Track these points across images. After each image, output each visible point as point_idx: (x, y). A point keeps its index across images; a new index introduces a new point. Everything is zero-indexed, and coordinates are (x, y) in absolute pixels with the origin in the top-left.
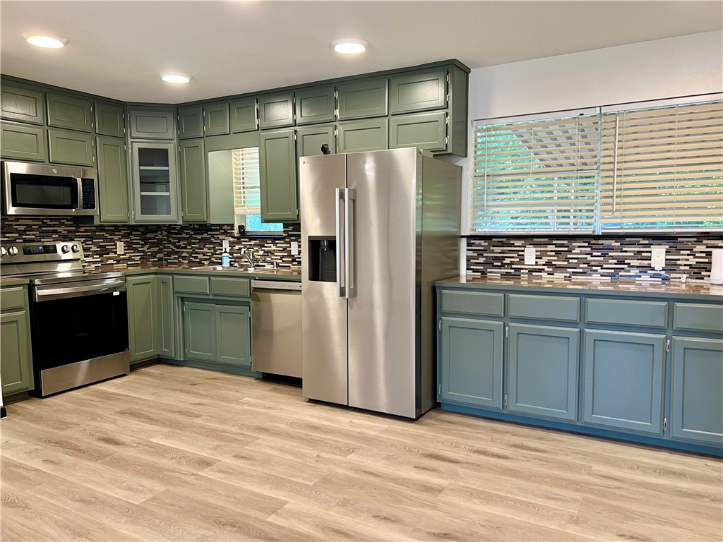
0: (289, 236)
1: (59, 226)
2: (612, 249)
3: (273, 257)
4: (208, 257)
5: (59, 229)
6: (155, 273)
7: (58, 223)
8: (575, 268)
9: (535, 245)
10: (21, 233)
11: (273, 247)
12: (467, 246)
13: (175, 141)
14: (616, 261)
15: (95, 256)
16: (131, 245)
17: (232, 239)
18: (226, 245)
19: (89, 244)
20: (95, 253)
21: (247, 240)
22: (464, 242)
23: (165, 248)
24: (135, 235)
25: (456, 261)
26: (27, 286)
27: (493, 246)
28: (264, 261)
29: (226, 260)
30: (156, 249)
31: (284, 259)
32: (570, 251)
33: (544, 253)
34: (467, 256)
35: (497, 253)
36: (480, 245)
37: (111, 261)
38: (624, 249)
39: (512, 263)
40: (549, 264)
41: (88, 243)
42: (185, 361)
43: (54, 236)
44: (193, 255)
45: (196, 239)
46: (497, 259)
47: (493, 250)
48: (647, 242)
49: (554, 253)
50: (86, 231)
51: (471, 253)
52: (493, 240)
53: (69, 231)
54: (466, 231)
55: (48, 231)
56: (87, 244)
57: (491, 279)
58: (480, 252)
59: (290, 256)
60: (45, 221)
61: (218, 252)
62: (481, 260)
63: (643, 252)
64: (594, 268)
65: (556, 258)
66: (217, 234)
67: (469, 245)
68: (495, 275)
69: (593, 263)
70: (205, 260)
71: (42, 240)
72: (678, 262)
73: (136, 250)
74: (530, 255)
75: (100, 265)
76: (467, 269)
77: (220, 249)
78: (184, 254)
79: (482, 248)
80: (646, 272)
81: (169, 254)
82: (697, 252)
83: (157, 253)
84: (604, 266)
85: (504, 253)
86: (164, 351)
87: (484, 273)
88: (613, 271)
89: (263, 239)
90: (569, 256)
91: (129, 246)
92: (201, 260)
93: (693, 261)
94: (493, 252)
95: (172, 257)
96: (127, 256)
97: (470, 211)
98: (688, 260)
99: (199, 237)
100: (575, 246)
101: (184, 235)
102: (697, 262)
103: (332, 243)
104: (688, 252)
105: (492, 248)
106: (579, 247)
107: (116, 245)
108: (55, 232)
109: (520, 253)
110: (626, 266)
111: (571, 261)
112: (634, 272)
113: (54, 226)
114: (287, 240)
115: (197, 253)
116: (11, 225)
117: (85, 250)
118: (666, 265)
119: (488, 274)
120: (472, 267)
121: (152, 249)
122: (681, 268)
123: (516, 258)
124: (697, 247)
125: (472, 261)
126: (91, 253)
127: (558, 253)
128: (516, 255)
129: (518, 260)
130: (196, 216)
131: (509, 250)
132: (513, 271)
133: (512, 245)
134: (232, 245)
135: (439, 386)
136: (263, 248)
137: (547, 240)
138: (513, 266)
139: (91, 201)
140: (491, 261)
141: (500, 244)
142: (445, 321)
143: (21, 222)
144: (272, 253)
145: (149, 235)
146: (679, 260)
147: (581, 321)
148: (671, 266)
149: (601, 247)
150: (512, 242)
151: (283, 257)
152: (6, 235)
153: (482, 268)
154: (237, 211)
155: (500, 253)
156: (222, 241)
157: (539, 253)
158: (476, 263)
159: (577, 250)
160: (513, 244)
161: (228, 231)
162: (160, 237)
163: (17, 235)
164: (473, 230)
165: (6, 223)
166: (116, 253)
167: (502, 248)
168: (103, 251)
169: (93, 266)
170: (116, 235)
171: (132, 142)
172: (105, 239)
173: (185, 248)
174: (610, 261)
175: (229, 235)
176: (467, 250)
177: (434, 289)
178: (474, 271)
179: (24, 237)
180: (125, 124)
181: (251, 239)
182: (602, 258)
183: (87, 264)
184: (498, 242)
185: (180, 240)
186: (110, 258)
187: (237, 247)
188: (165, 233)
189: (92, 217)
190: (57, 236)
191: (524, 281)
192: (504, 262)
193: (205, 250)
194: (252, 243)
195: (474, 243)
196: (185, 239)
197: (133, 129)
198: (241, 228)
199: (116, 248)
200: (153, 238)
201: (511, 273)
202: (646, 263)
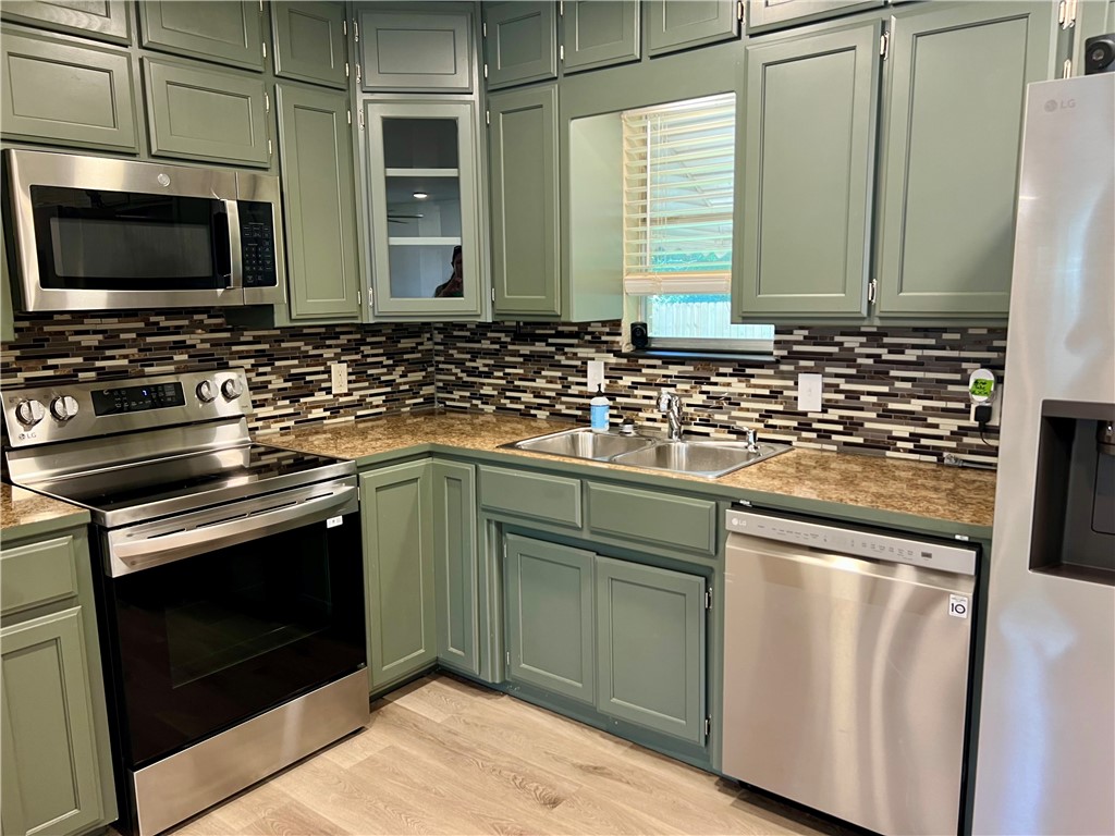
0: (794, 357)
1: (190, 330)
3: (734, 413)
4: (547, 401)
5: (189, 339)
6: (430, 454)
7: (186, 322)
10: (93, 353)
11: (737, 386)
13: (475, 97)
15: (280, 403)
16: (361, 368)
17: (612, 359)
18: (596, 377)
19: (264, 374)
20: (282, 394)
21: (659, 362)
23: (440, 371)
24: (374, 345)
26: (85, 530)
28: (706, 423)
29: (600, 414)
30: (418, 376)
31: (771, 422)
37: (318, 413)
41: (261, 370)
42: (504, 683)
43: (176, 358)
44: (508, 394)
45: (516, 354)
50: (257, 341)
53: (215, 343)
55: (161, 346)
56: (258, 375)
59: (790, 413)
60: (153, 319)
61: (574, 390)
66: (571, 346)
70: (540, 407)
71: (147, 370)
73: (376, 381)
75: (291, 423)
77: (578, 384)
78: (487, 391)
81: (447, 387)
83: (421, 384)
86: (453, 654)
89: (704, 361)
91: (359, 372)
92: (529, 406)
95: (457, 394)
96: (356, 396)
99: (525, 350)
101: (486, 344)
107: (328, 371)
108: (180, 346)
113: (177, 330)
114: (784, 367)
115: (517, 389)
116: (63, 333)
117: (254, 388)
121: (413, 377)
126: (270, 396)
130: (527, 302)
134: (613, 373)
136: (705, 388)
139: (264, 265)
143: (89, 324)
145: (405, 343)
151: (769, 414)
152: (51, 362)
154: (631, 283)
156: (585, 363)
161: (604, 338)
162: (428, 345)
163: (80, 360)
165: (46, 329)
166: (328, 390)
168: (300, 388)
169: (276, 427)
170: (330, 347)
171: (366, 102)
172: (304, 358)
173: (488, 375)
175: (604, 347)
179: (98, 364)
180: (349, 51)
181: (667, 362)
183: (260, 424)
185: (475, 355)
186: (316, 406)
187: (627, 380)
188: (439, 338)
189: (268, 310)
190: (185, 357)
193: (540, 383)
194: (674, 370)
196: (487, 354)
197: (370, 66)
198: (639, 333)
199: (330, 380)
200: (413, 350)
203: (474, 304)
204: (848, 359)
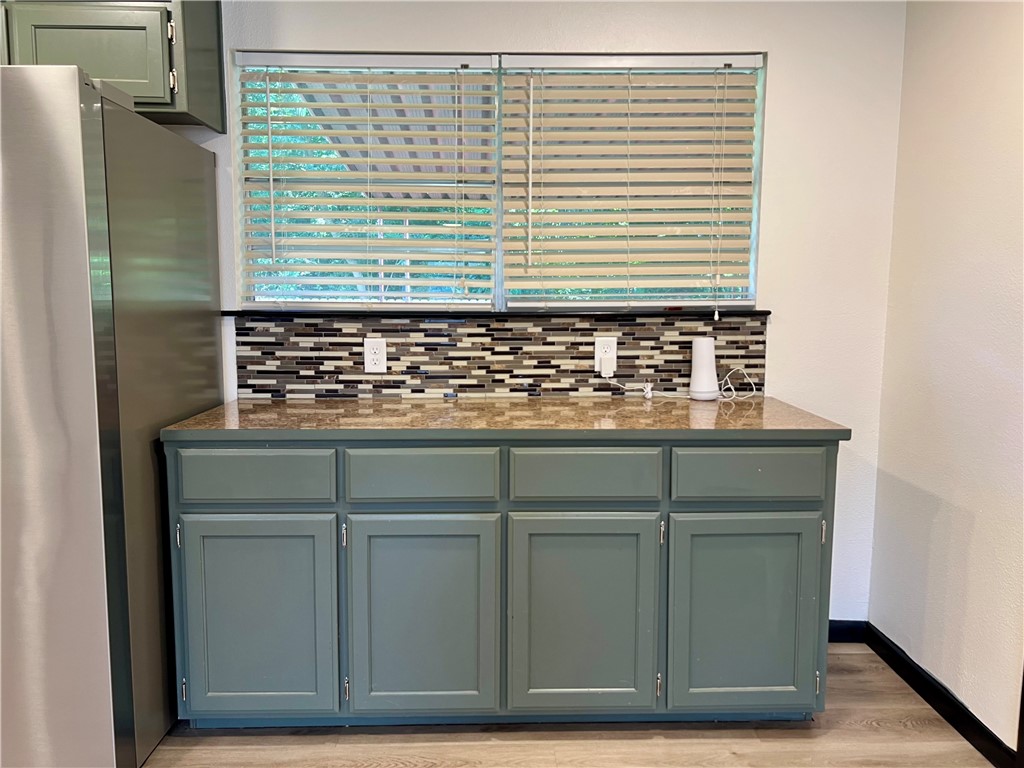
2: (528, 339)
8: (464, 377)
9: (385, 332)
12: (238, 335)
14: (535, 362)
22: (229, 327)
25: (213, 368)
27: (297, 335)
32: (453, 346)
33: (404, 349)
34: (238, 357)
35: (304, 349)
36: (266, 333)
38: (549, 339)
39: (339, 371)
40: (413, 370)
46: (305, 362)
47: (297, 343)
48: (586, 325)
49: (422, 349)
51: (247, 351)
52: (296, 320)
54: (233, 301)
57: (294, 406)
58: (268, 349)
62: (271, 365)
63: (581, 344)
64: (498, 376)
65: (426, 359)
67: (241, 331)
68: (301, 394)
69: (496, 367)
72: (637, 362)
74: (376, 351)
76: (240, 386)
79: (273, 339)
80: (587, 381)
82: (666, 343)
84: (516, 372)
85: (321, 349)
87: (277, 393)
88: (530, 381)
90: (452, 354)
93: (659, 359)
94: (295, 347)
97: (239, 257)
98: (651, 357)
100: (463, 335)
102: (666, 361)
104: (652, 343)
105: (293, 339)
106: (470, 335)
109: (356, 349)
110: (552, 371)
111: (455, 363)
112: (566, 382)
118: (619, 366)
119: (288, 396)
120: (250, 382)
122: (642, 371)
123: (346, 359)
124: (666, 333)
125: (249, 368)
127: (430, 348)
128: (345, 354)
129: (351, 363)
131: (331, 344)
132: (341, 386)
133: (338, 332)
135: (180, 680)
137: (407, 321)
138: (341, 377)
140: (293, 367)
141: (312, 330)
142: (191, 525)
146: (637, 357)
148: (627, 369)
149: (509, 335)
150: (336, 325)
153: (274, 382)
155: (312, 349)
157: (393, 350)
158: (259, 372)
159: (467, 342)
160: (340, 330)
164: (248, 299)
167: (316, 339)
174: (526, 362)
176: (238, 344)
178: (257, 389)
182: (510, 358)
184: (307, 325)
191: (364, 407)
192: (322, 368)
195: (252, 329)
201: (336, 391)
202: (585, 364)
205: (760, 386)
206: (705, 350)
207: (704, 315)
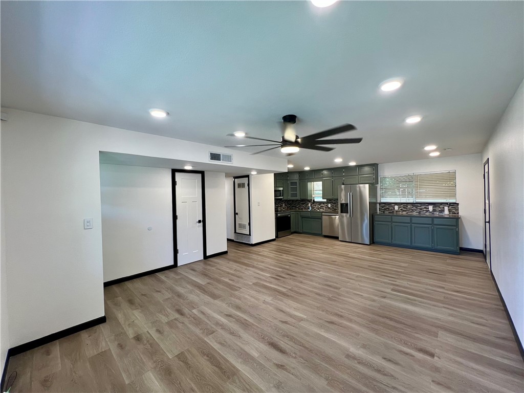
2: (419, 206)
8: (409, 211)
9: (398, 205)
13: (299, 180)
14: (419, 209)
18: (309, 205)
20: (280, 206)
22: (378, 204)
24: (286, 202)
25: (376, 209)
29: (310, 209)
31: (326, 208)
32: (407, 207)
33: (400, 207)
34: (379, 208)
38: (422, 206)
39: (391, 210)
40: (401, 210)
42: (302, 233)
46: (387, 208)
47: (386, 206)
48: (427, 205)
52: (386, 204)
54: (378, 202)
58: (383, 207)
59: (328, 207)
61: (307, 206)
62: (383, 209)
63: (427, 207)
66: (307, 202)
68: (387, 212)
69: (414, 210)
70: (304, 208)
74: (396, 208)
76: (379, 211)
78: (297, 207)
80: (428, 212)
85: (389, 207)
86: (297, 230)
87: (384, 212)
88: (419, 211)
89: (320, 203)
92: (302, 208)
93: (440, 209)
97: (379, 197)
98: (438, 209)
99: (302, 202)
100: (409, 206)
103: (347, 205)
104: (438, 207)
107: (283, 204)
109: (394, 207)
110: (422, 210)
111: (407, 209)
112: (424, 212)
114: (327, 203)
115: (301, 206)
121: (289, 205)
122: (437, 211)
124: (441, 206)
127: (404, 207)
128: (392, 208)
130: (302, 198)
131: (391, 206)
134: (311, 204)
135: (375, 238)
136: (320, 205)
137: (401, 204)
141: (388, 205)
144: (323, 206)
146: (436, 209)
147: (411, 222)
148: (434, 210)
149: (415, 206)
150: (391, 204)
154: (313, 196)
164: (380, 201)
166: (283, 206)
170: (283, 202)
171: (289, 181)
172: (281, 203)
173: (298, 205)
175: (310, 202)
176: (379, 206)
177: (373, 215)
178: (381, 211)
182: (416, 209)
187: (313, 205)
191: (395, 214)
192: (389, 209)
193: (304, 206)
194: (317, 204)
195: (381, 205)
196: (297, 203)
197: (290, 178)
198: (314, 200)
201: (391, 212)
202: (427, 210)
203: (298, 198)
204: (332, 202)
205: (458, 213)
206: (446, 208)
207: (447, 203)
